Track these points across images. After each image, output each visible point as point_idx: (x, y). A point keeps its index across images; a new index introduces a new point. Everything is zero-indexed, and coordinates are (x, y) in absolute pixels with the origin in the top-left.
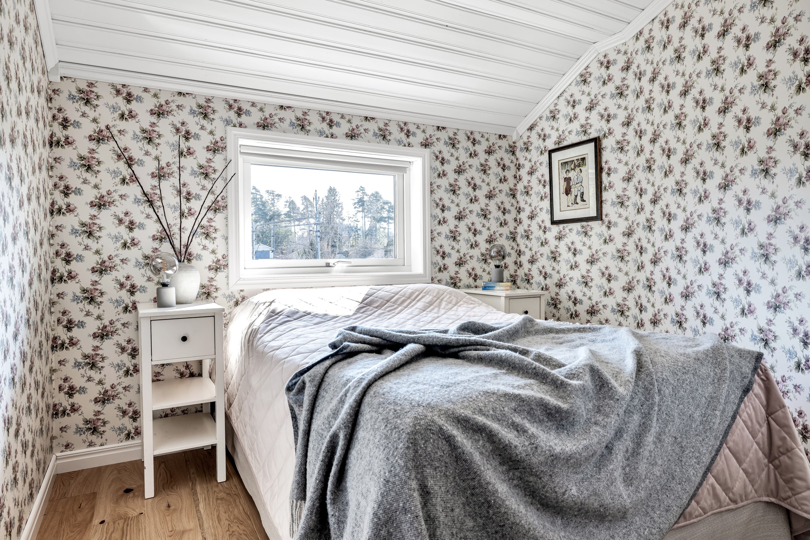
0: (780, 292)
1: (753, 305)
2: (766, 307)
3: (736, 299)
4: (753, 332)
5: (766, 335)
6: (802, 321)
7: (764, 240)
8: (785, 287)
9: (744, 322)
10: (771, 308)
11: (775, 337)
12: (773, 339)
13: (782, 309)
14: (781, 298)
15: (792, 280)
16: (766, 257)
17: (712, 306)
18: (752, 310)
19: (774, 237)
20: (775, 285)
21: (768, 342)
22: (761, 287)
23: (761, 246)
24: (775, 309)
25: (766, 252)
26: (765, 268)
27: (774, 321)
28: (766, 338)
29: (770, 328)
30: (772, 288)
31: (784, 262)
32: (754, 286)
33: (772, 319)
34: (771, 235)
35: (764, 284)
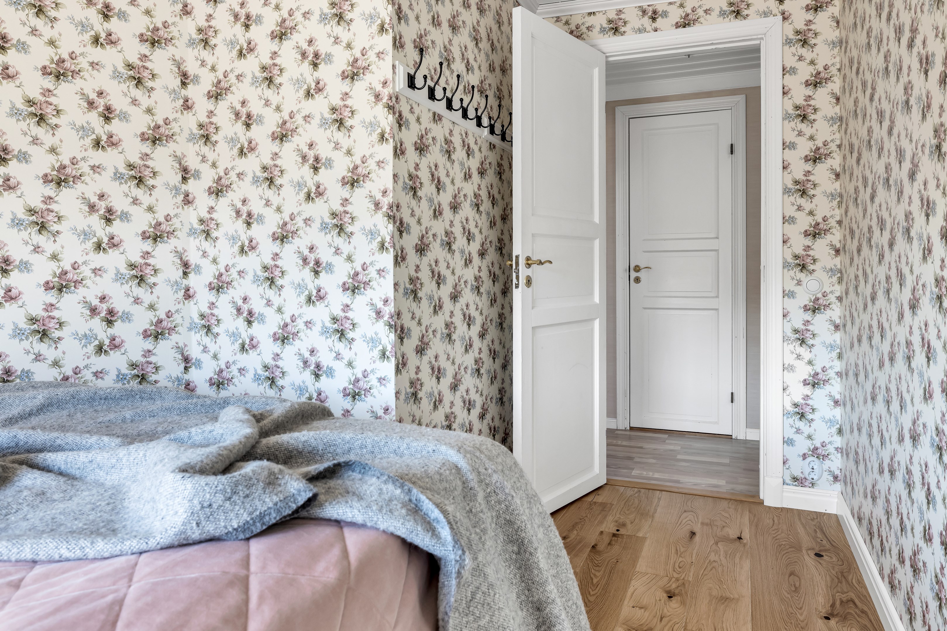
0: (288, 320)
1: (256, 338)
2: (272, 339)
3: (233, 333)
4: (256, 370)
5: (273, 373)
6: (313, 352)
7: (268, 261)
8: (293, 315)
9: (244, 360)
10: (278, 340)
11: (283, 373)
12: (281, 376)
13: (291, 340)
14: (289, 327)
15: (301, 307)
16: (272, 281)
17: (199, 344)
18: (255, 345)
19: (280, 258)
20: (282, 313)
21: (275, 380)
22: (265, 316)
23: (266, 268)
24: (283, 341)
25: (271, 275)
26: (271, 293)
27: (281, 356)
28: (272, 375)
29: (277, 363)
30: (278, 317)
31: (292, 287)
32: (256, 315)
33: (279, 352)
34: (277, 255)
35: (270, 313)
